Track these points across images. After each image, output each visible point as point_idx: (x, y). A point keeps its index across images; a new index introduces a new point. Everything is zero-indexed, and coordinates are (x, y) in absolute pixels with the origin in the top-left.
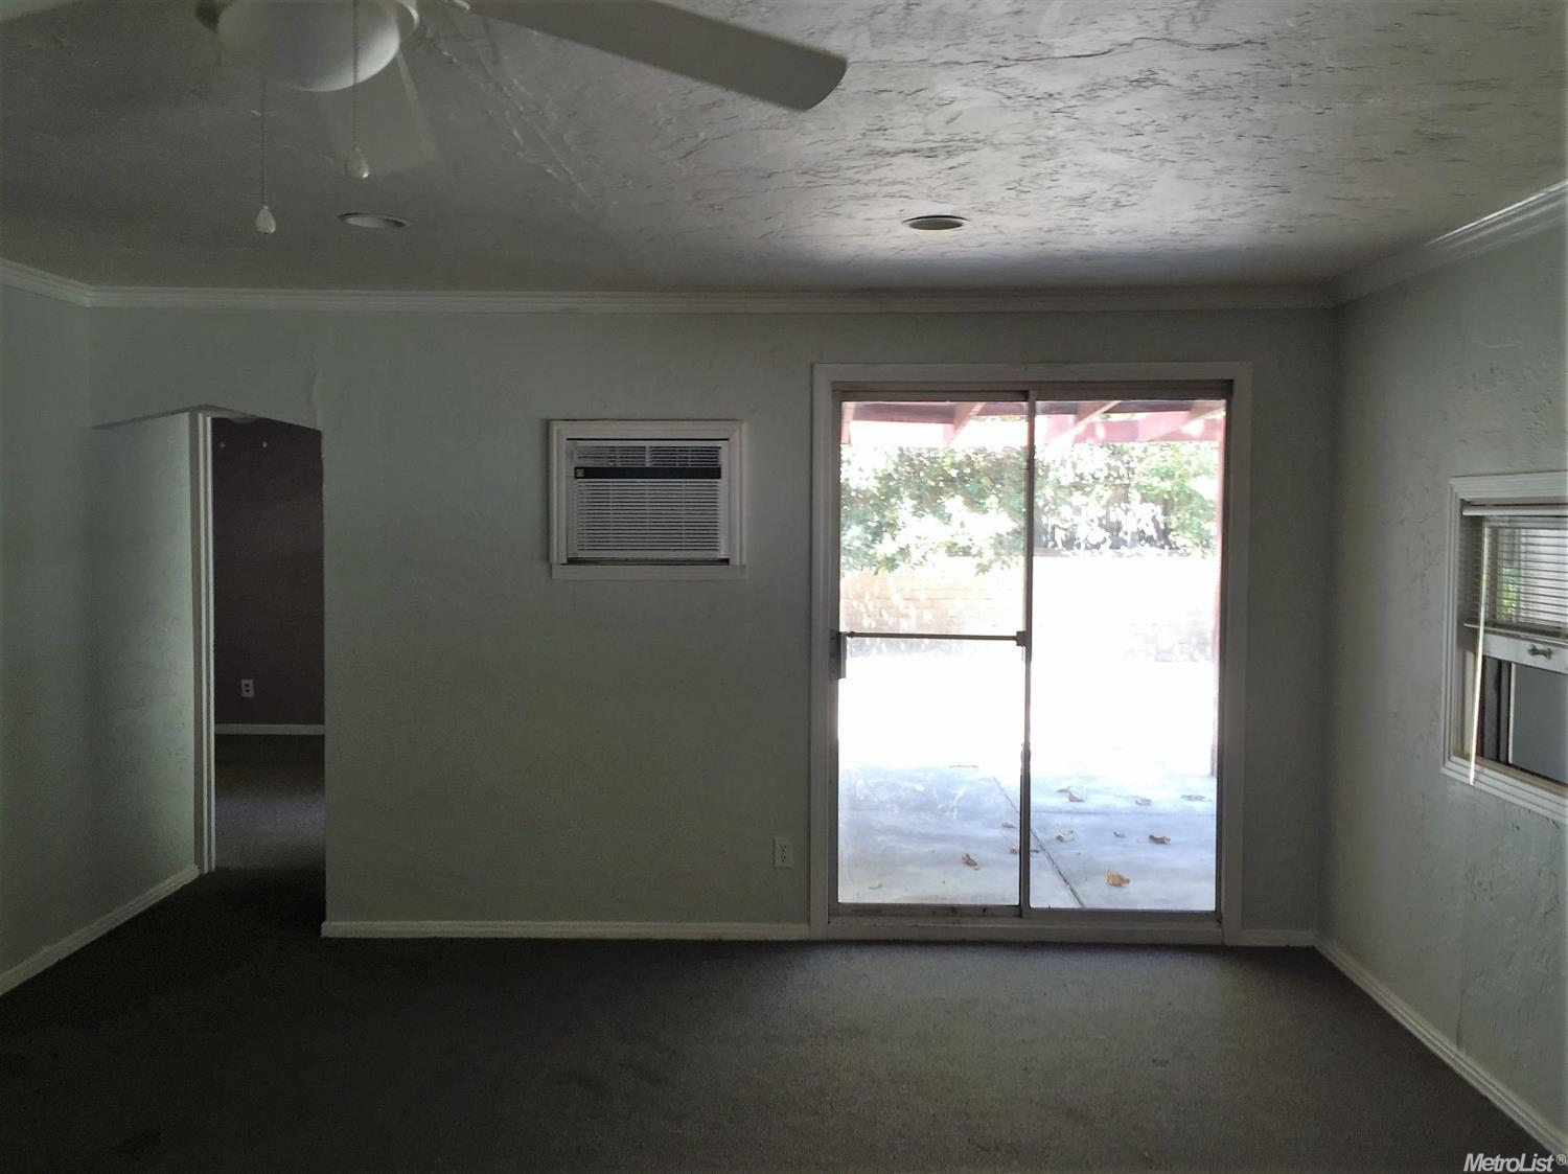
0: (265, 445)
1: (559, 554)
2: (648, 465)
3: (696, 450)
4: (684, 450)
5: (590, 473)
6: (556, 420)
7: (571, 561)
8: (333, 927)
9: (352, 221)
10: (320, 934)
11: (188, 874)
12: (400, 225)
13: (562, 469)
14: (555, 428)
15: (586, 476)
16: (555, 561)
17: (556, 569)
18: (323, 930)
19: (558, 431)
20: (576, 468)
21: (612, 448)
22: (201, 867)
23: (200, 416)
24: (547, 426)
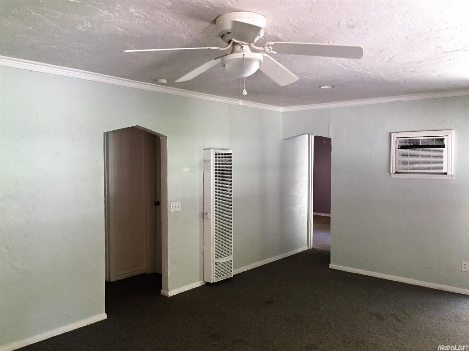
0: (325, 142)
1: (393, 170)
2: (420, 144)
3: (436, 139)
4: (432, 140)
5: (402, 147)
6: (392, 132)
7: (396, 173)
8: (332, 266)
9: (322, 87)
10: (329, 267)
11: (306, 248)
12: (334, 87)
13: (394, 146)
14: (393, 135)
15: (401, 148)
16: (392, 172)
17: (392, 175)
18: (330, 266)
19: (393, 136)
20: (398, 146)
21: (410, 140)
22: (309, 247)
23: (311, 136)
24: (390, 134)
